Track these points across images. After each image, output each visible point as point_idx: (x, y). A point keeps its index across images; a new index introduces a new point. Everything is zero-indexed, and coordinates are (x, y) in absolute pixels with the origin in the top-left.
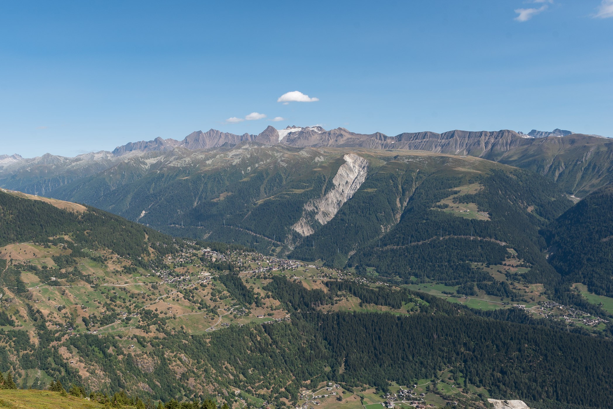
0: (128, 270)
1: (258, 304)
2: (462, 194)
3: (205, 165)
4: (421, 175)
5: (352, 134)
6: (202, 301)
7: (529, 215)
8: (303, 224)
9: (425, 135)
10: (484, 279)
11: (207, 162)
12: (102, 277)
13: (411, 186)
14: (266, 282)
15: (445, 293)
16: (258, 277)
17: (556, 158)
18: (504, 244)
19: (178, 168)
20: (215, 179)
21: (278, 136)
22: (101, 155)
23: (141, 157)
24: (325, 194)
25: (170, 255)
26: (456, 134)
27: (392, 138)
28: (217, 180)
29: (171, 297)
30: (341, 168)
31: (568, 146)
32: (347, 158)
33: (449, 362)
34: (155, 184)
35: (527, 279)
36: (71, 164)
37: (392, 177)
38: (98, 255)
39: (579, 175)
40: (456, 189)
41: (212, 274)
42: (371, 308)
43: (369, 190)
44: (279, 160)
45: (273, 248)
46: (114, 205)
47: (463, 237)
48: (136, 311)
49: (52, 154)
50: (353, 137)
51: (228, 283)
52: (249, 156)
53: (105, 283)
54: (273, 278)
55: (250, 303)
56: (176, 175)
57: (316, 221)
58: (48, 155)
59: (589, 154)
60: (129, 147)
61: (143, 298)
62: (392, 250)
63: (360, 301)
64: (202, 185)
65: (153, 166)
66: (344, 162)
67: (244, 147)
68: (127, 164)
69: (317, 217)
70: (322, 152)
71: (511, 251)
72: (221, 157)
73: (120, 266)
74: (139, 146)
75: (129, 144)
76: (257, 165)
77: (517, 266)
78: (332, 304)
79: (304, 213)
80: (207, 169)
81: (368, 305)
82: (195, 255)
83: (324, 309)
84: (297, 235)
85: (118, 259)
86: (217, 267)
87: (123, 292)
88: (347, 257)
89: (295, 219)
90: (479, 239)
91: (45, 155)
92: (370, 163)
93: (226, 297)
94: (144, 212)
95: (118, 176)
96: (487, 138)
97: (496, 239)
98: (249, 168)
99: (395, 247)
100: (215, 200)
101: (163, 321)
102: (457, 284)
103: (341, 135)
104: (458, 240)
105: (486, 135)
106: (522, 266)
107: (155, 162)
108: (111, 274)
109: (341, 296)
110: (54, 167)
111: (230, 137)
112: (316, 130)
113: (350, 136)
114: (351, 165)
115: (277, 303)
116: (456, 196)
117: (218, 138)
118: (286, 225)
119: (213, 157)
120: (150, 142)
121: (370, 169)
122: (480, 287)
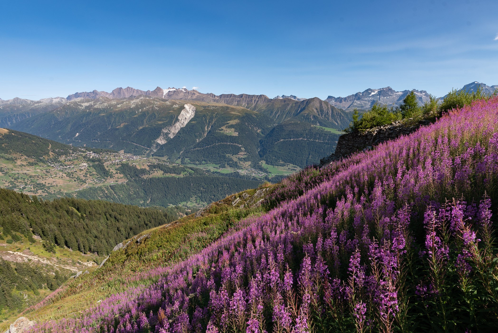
0: (31, 164)
1: (111, 177)
2: (230, 124)
3: (117, 108)
4: (217, 115)
5: (200, 93)
6: (78, 177)
7: (258, 134)
8: (161, 139)
9: (231, 95)
10: (230, 161)
11: (118, 106)
12: (11, 168)
13: (212, 120)
14: (118, 167)
15: (214, 167)
16: (114, 165)
17: (278, 108)
18: (241, 146)
19: (100, 109)
20: (120, 115)
21: (163, 93)
22: (58, 100)
23: (78, 102)
24: (174, 124)
25: (64, 155)
26: (243, 96)
27: (218, 96)
28: (121, 116)
29: (58, 176)
30: (183, 111)
31: (283, 103)
32: (186, 106)
33: (195, 194)
34: (86, 118)
35: (245, 160)
36: (34, 105)
37: (204, 116)
38: (11, 157)
39: (284, 116)
40: (228, 122)
41: (88, 164)
42: (168, 175)
43: (193, 122)
44: (155, 106)
45: (145, 151)
46: (60, 130)
47: (225, 143)
48: (31, 184)
49: (20, 98)
50: (200, 95)
51: (96, 168)
52: (140, 103)
53: (13, 171)
54: (121, 165)
55: (107, 177)
56: (99, 113)
57: (169, 137)
58: (17, 98)
59: (289, 107)
60: (77, 95)
61: (38, 177)
62: (198, 150)
63: (163, 172)
64: (113, 119)
65: (86, 107)
66: (184, 108)
67: (141, 98)
68: (69, 105)
69: (169, 135)
70: (178, 103)
71: (243, 149)
72: (126, 103)
73: (26, 162)
74: (83, 95)
75: (77, 93)
76: (145, 108)
77: (243, 155)
78: (150, 175)
79: (162, 133)
80: (117, 110)
81: (166, 174)
82: (81, 155)
83: (145, 177)
84: (158, 144)
85: (25, 158)
86: (93, 161)
87: (25, 175)
88: (179, 154)
89: (157, 137)
90: (231, 144)
91: (15, 98)
92: (196, 109)
93: (94, 175)
94: (78, 134)
95: (63, 113)
96: (255, 98)
97: (238, 144)
98: (140, 110)
99: (199, 149)
100: (118, 127)
101: (49, 188)
102: (220, 163)
103: (194, 94)
104: (223, 145)
105: (255, 97)
106: (245, 155)
107: (88, 105)
108: (18, 167)
109: (154, 171)
110: (21, 106)
111: (139, 92)
112: (183, 90)
113: (199, 95)
114: (188, 110)
115: (122, 175)
116: (227, 125)
117: (133, 92)
118: (152, 140)
119: (122, 103)
120: (90, 93)
121: (196, 112)
122: (228, 164)
